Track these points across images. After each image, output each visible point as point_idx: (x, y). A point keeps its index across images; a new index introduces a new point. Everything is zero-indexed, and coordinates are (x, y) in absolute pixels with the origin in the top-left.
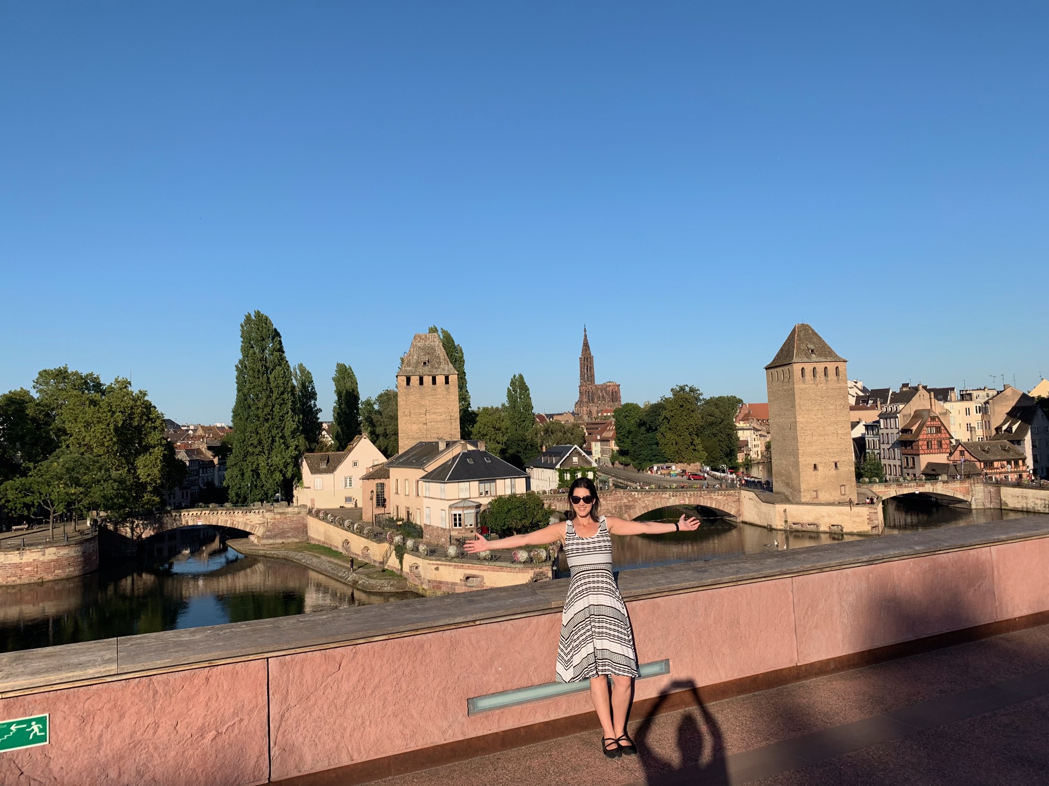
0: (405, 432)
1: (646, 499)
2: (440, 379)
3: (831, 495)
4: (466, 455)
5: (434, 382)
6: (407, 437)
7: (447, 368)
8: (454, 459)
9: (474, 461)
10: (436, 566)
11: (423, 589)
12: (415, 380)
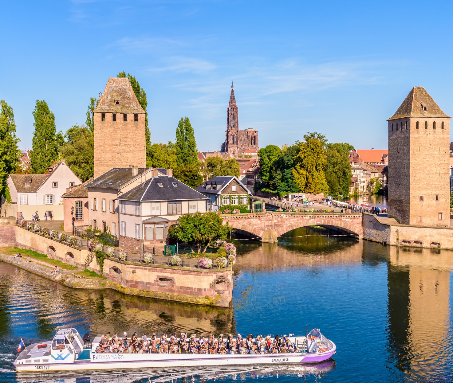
0: (100, 159)
1: (291, 220)
2: (131, 117)
3: (432, 220)
4: (157, 180)
5: (125, 118)
6: (101, 164)
7: (136, 107)
8: (147, 183)
9: (163, 185)
10: (133, 269)
11: (122, 287)
12: (109, 117)
